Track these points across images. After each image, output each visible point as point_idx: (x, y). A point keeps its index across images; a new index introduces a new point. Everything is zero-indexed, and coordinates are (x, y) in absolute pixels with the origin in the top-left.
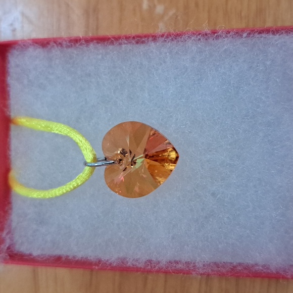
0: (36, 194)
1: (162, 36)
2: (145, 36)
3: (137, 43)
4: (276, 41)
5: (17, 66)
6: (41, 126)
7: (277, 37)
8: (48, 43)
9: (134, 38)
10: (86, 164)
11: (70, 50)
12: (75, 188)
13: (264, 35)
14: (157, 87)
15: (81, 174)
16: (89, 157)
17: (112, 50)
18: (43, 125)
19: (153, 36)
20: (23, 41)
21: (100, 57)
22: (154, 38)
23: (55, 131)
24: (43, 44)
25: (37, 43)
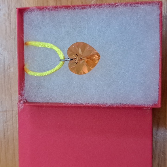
0: (38, 74)
1: (93, 5)
2: (86, 5)
3: (82, 8)
4: (142, 7)
5: (29, 18)
6: (40, 45)
7: (142, 5)
8: (43, 8)
9: (81, 6)
10: (60, 60)
11: (52, 11)
12: (56, 71)
13: (137, 5)
14: (91, 27)
15: (58, 65)
16: (62, 57)
17: (71, 11)
18: (41, 44)
19: (89, 5)
20: (32, 7)
21: (66, 14)
22: (90, 6)
23: (46, 47)
24: (41, 9)
25: (38, 8)
